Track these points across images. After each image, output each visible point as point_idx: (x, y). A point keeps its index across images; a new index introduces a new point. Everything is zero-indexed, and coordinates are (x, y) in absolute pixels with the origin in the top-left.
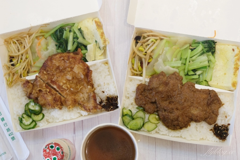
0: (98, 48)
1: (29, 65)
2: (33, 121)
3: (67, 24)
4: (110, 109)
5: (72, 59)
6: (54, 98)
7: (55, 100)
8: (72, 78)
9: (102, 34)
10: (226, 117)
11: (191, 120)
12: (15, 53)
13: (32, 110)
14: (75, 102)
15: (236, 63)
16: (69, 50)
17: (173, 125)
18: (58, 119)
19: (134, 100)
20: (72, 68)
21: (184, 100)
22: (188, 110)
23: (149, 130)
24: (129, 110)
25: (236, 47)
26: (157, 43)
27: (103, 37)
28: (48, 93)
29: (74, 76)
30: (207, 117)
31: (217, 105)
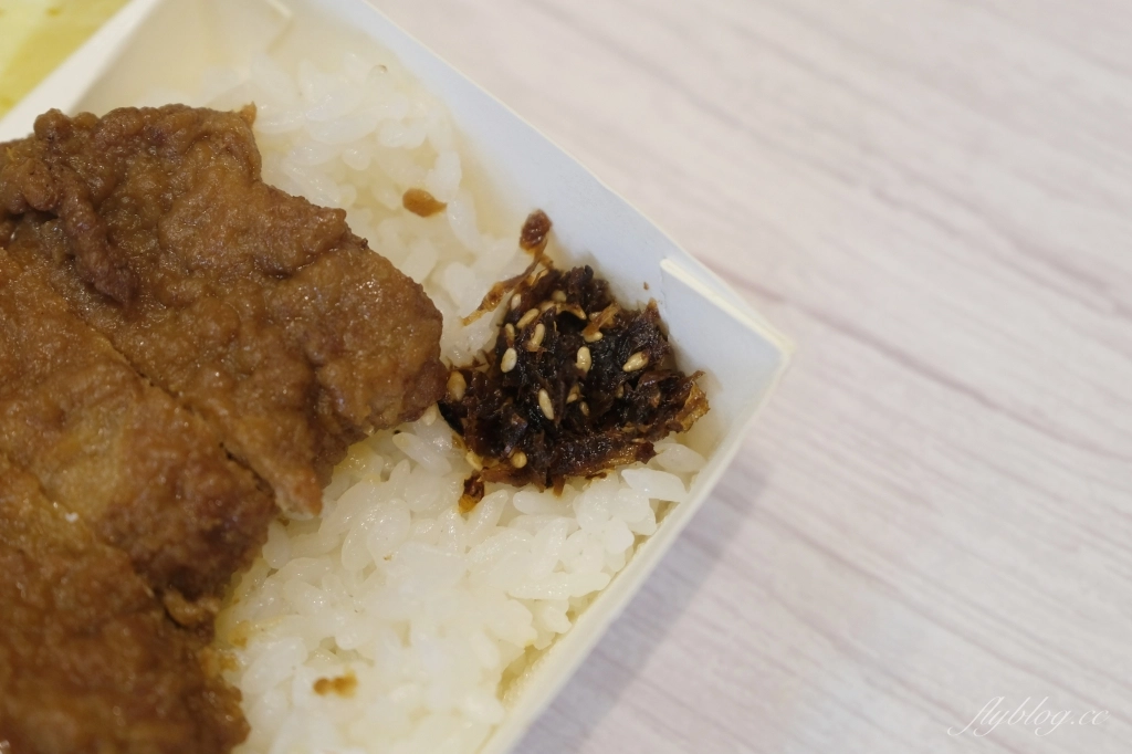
10: (422, 205)
30: (285, 381)
31: (199, 179)
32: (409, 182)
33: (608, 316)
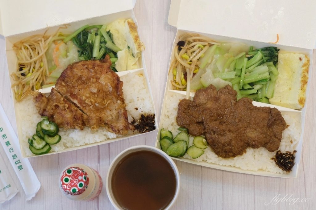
0: (132, 56)
1: (44, 75)
2: (47, 144)
3: (92, 26)
4: (145, 130)
5: (98, 68)
6: (74, 116)
7: (75, 118)
8: (98, 90)
9: (137, 38)
10: (291, 142)
11: (247, 145)
12: (26, 60)
13: (46, 131)
14: (101, 121)
15: (304, 75)
16: (95, 58)
17: (224, 151)
18: (79, 143)
19: (175, 119)
20: (98, 79)
21: (238, 120)
22: (243, 132)
23: (194, 157)
24: (169, 131)
25: (304, 55)
26: (205, 49)
27: (138, 41)
28: (67, 109)
29: (100, 88)
30: (267, 141)
31: (280, 126)
32: (293, 140)
33: (292, 161)
